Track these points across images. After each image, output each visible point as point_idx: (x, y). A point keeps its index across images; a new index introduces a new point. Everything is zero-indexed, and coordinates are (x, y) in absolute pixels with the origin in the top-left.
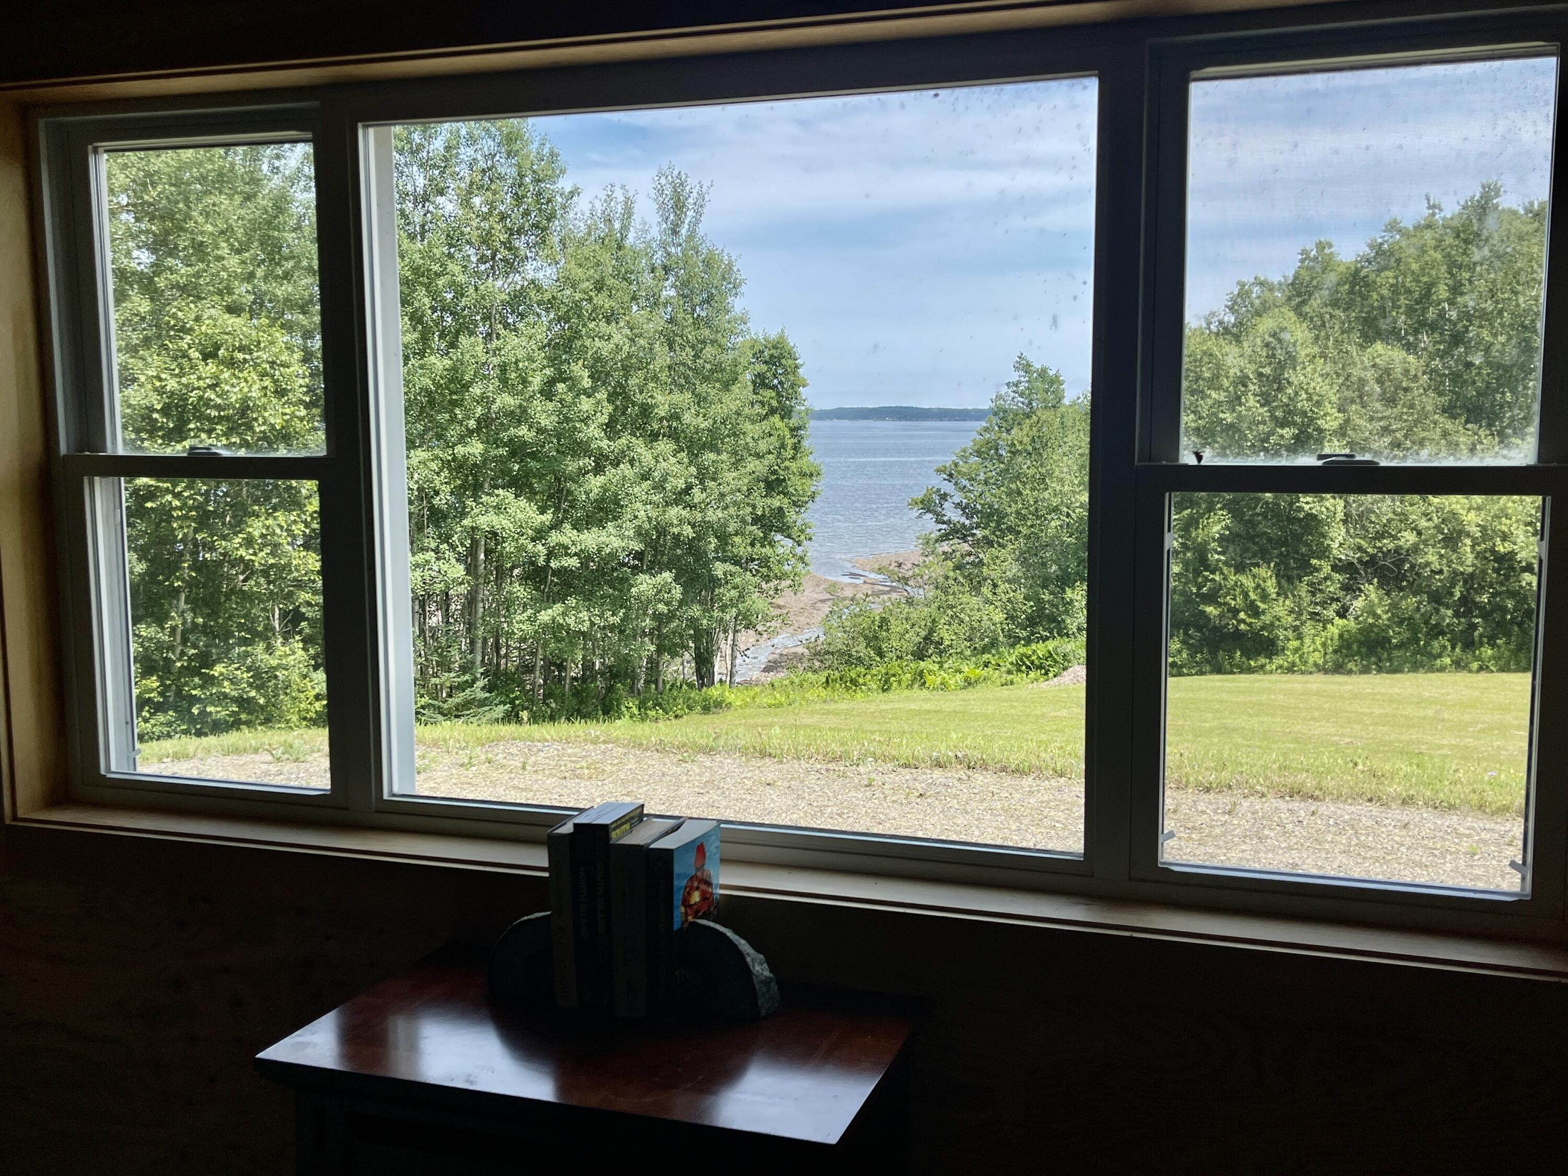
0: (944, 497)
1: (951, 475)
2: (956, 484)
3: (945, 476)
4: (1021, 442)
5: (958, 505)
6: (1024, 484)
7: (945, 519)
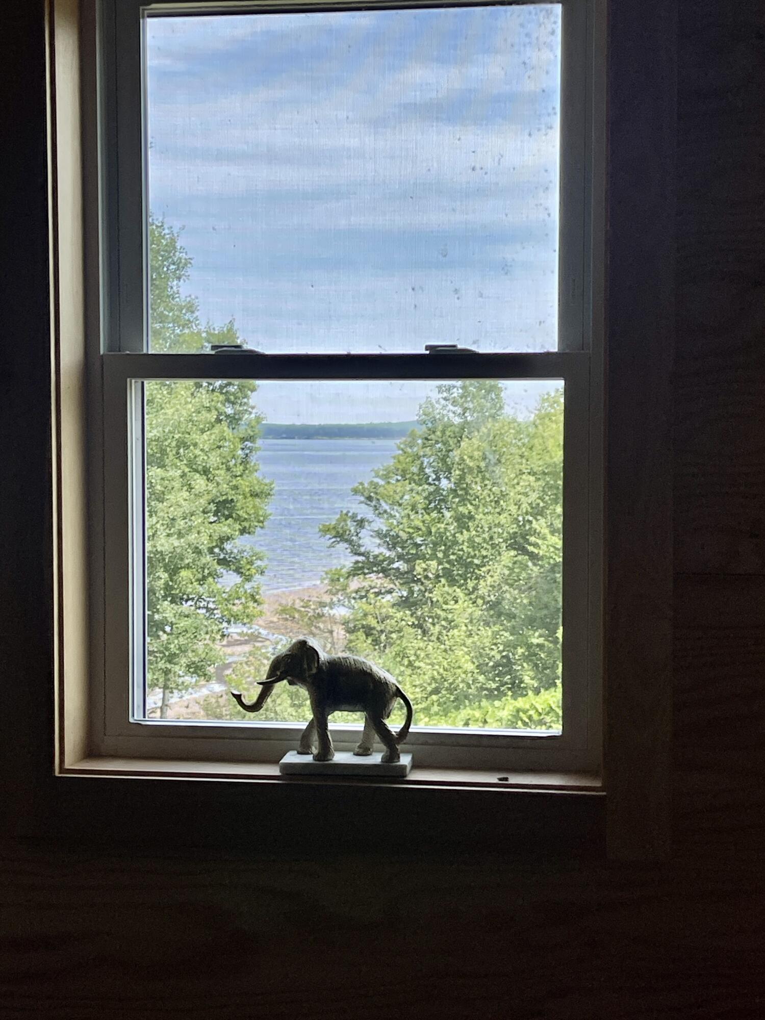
0: (361, 523)
1: (369, 498)
2: (376, 508)
3: (362, 499)
4: (471, 457)
5: (379, 534)
6: (477, 507)
7: (362, 549)
